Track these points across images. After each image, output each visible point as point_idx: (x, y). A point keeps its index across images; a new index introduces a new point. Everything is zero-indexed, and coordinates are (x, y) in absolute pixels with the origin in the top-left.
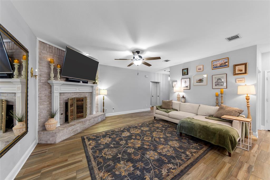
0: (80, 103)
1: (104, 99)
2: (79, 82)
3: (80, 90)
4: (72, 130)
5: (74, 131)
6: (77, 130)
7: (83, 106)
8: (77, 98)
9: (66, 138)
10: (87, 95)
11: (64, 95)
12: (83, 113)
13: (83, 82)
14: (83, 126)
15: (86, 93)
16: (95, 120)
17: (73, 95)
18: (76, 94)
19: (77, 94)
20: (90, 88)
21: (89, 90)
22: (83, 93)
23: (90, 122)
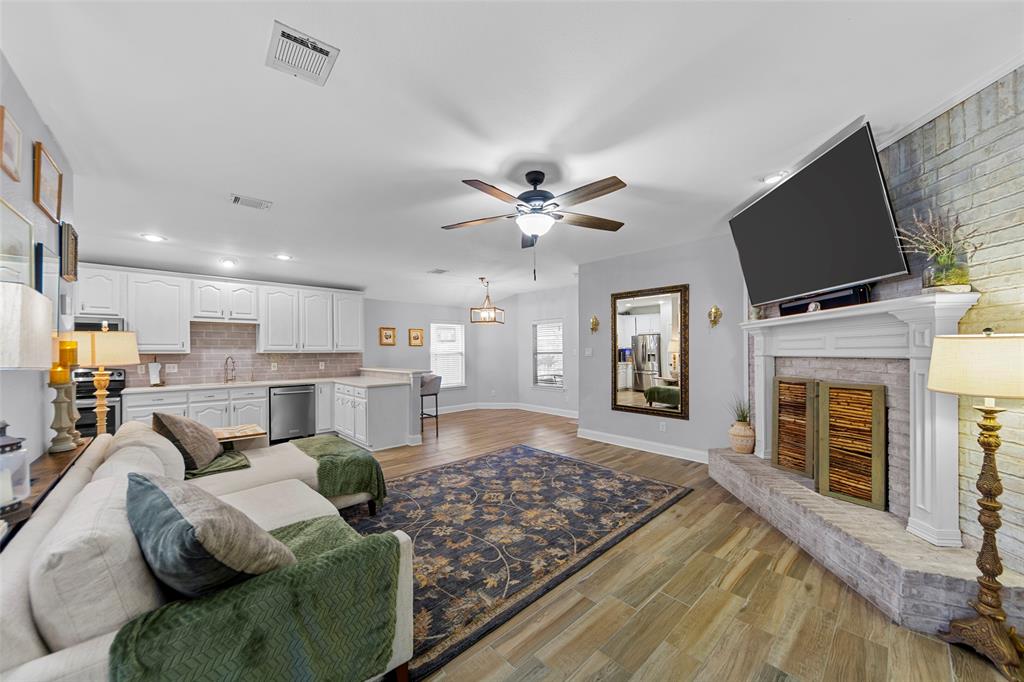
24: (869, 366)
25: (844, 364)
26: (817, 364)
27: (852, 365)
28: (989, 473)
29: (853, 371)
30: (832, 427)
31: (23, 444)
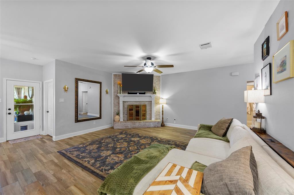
0: (137, 109)
1: (163, 108)
2: (136, 94)
3: (139, 99)
4: (124, 125)
5: (126, 126)
6: (128, 126)
7: (139, 111)
8: (136, 105)
9: (120, 128)
10: (147, 103)
11: (127, 103)
12: (139, 116)
13: (140, 94)
14: (133, 125)
15: (145, 102)
16: (146, 124)
17: (134, 103)
18: (136, 102)
19: (138, 102)
20: (149, 98)
21: (149, 99)
22: (142, 102)
23: (140, 124)
24: (144, 102)
25: (139, 102)
26: (134, 102)
27: (141, 102)
28: (163, 111)
29: (141, 103)
30: (143, 111)
31: (255, 115)
